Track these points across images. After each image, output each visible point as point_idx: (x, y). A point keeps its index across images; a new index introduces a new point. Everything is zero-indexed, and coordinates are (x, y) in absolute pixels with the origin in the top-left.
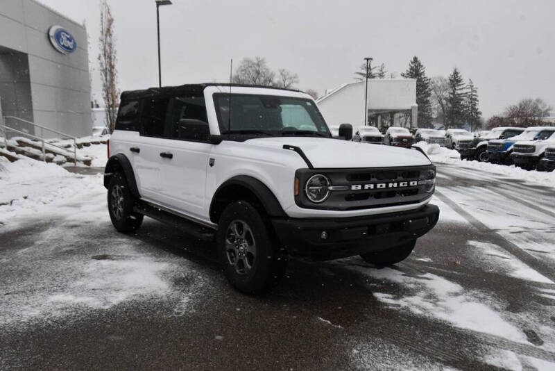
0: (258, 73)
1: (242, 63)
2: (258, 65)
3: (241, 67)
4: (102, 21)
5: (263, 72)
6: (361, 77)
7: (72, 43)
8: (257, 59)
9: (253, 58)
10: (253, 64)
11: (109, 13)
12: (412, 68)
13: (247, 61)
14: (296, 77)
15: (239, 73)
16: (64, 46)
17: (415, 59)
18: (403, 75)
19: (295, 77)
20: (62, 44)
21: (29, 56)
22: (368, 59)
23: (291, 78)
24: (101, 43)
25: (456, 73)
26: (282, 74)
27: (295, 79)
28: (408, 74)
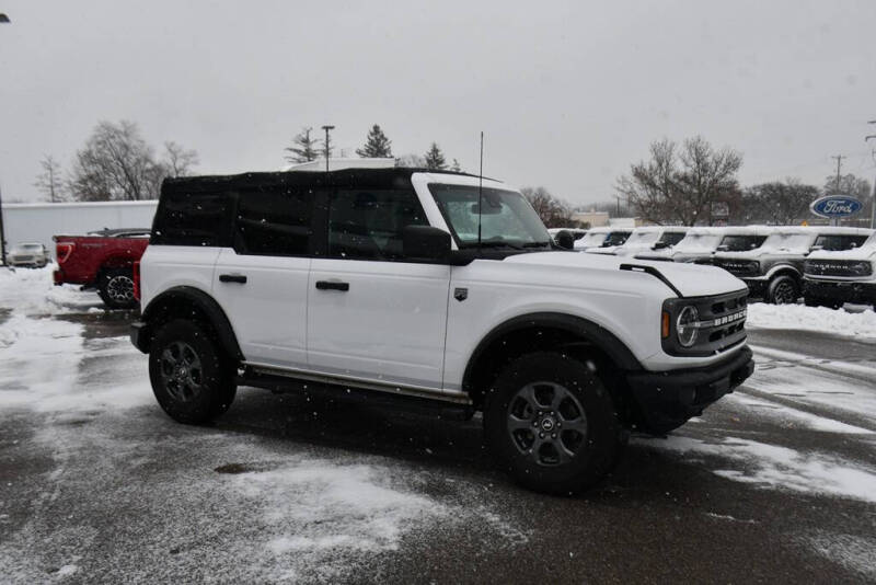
0: (126, 147)
1: (99, 130)
2: (126, 135)
3: (96, 137)
5: (135, 147)
6: (296, 155)
8: (124, 123)
9: (116, 122)
10: (116, 132)
12: (371, 143)
13: (106, 127)
14: (193, 154)
15: (93, 147)
17: (376, 129)
18: (359, 153)
19: (191, 156)
22: (327, 128)
23: (185, 157)
25: (435, 151)
26: (170, 150)
27: (192, 159)
28: (367, 151)
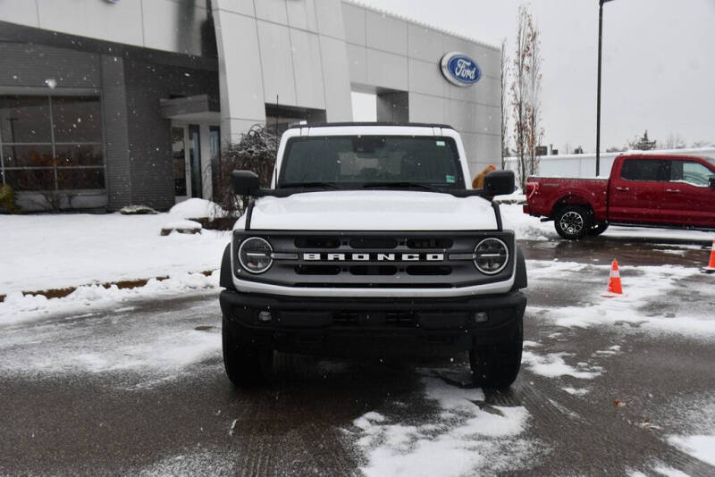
4: (519, 38)
7: (473, 72)
11: (530, 24)
16: (460, 77)
20: (458, 74)
21: (410, 94)
24: (516, 66)
